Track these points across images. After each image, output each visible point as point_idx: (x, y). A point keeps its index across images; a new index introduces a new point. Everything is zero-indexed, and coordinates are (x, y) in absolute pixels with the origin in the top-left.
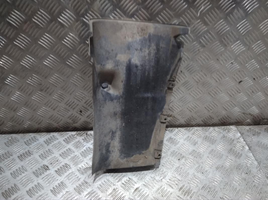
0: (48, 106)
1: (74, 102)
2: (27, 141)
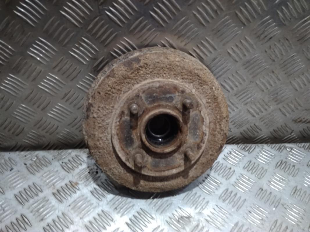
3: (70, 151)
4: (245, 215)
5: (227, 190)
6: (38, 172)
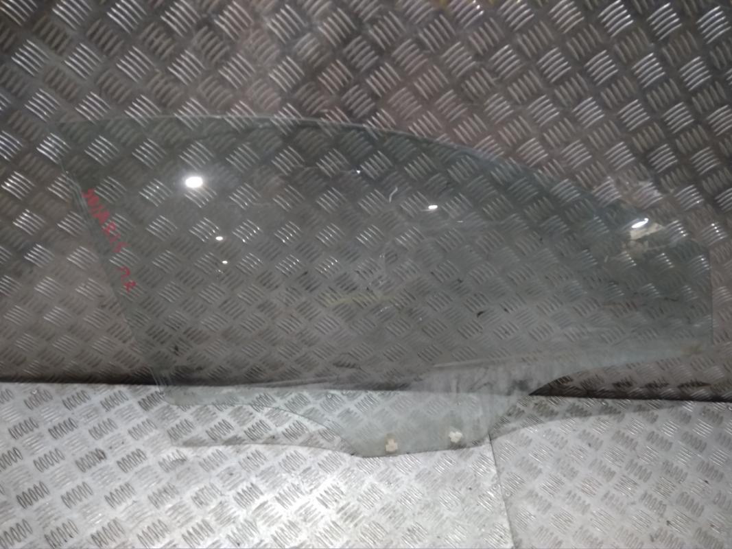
0: (114, 335)
1: (163, 330)
2: (68, 399)
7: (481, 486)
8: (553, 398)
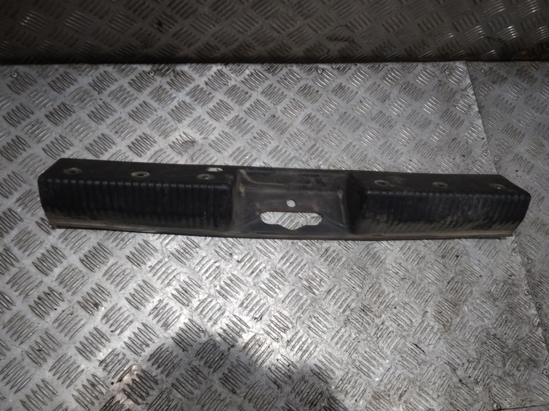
0: (88, 9)
1: (144, 3)
2: (54, 82)
3: (56, 66)
4: (250, 141)
5: (237, 116)
6: (24, 91)
7: (473, 153)
8: (533, 64)
